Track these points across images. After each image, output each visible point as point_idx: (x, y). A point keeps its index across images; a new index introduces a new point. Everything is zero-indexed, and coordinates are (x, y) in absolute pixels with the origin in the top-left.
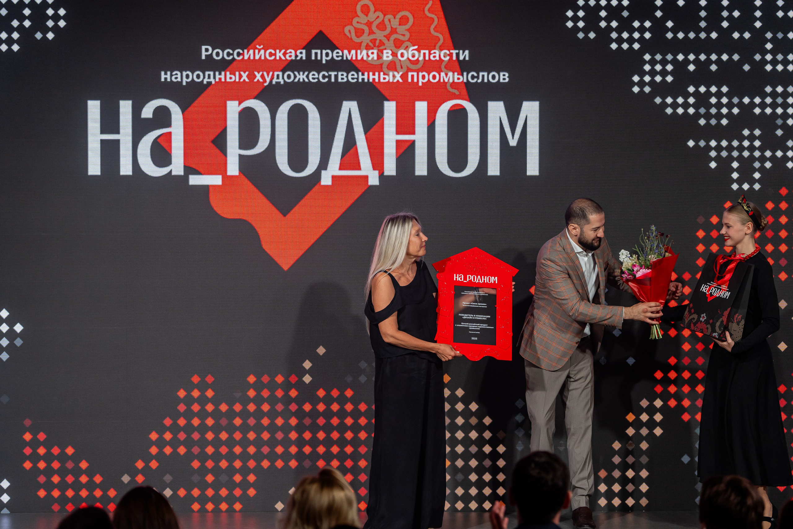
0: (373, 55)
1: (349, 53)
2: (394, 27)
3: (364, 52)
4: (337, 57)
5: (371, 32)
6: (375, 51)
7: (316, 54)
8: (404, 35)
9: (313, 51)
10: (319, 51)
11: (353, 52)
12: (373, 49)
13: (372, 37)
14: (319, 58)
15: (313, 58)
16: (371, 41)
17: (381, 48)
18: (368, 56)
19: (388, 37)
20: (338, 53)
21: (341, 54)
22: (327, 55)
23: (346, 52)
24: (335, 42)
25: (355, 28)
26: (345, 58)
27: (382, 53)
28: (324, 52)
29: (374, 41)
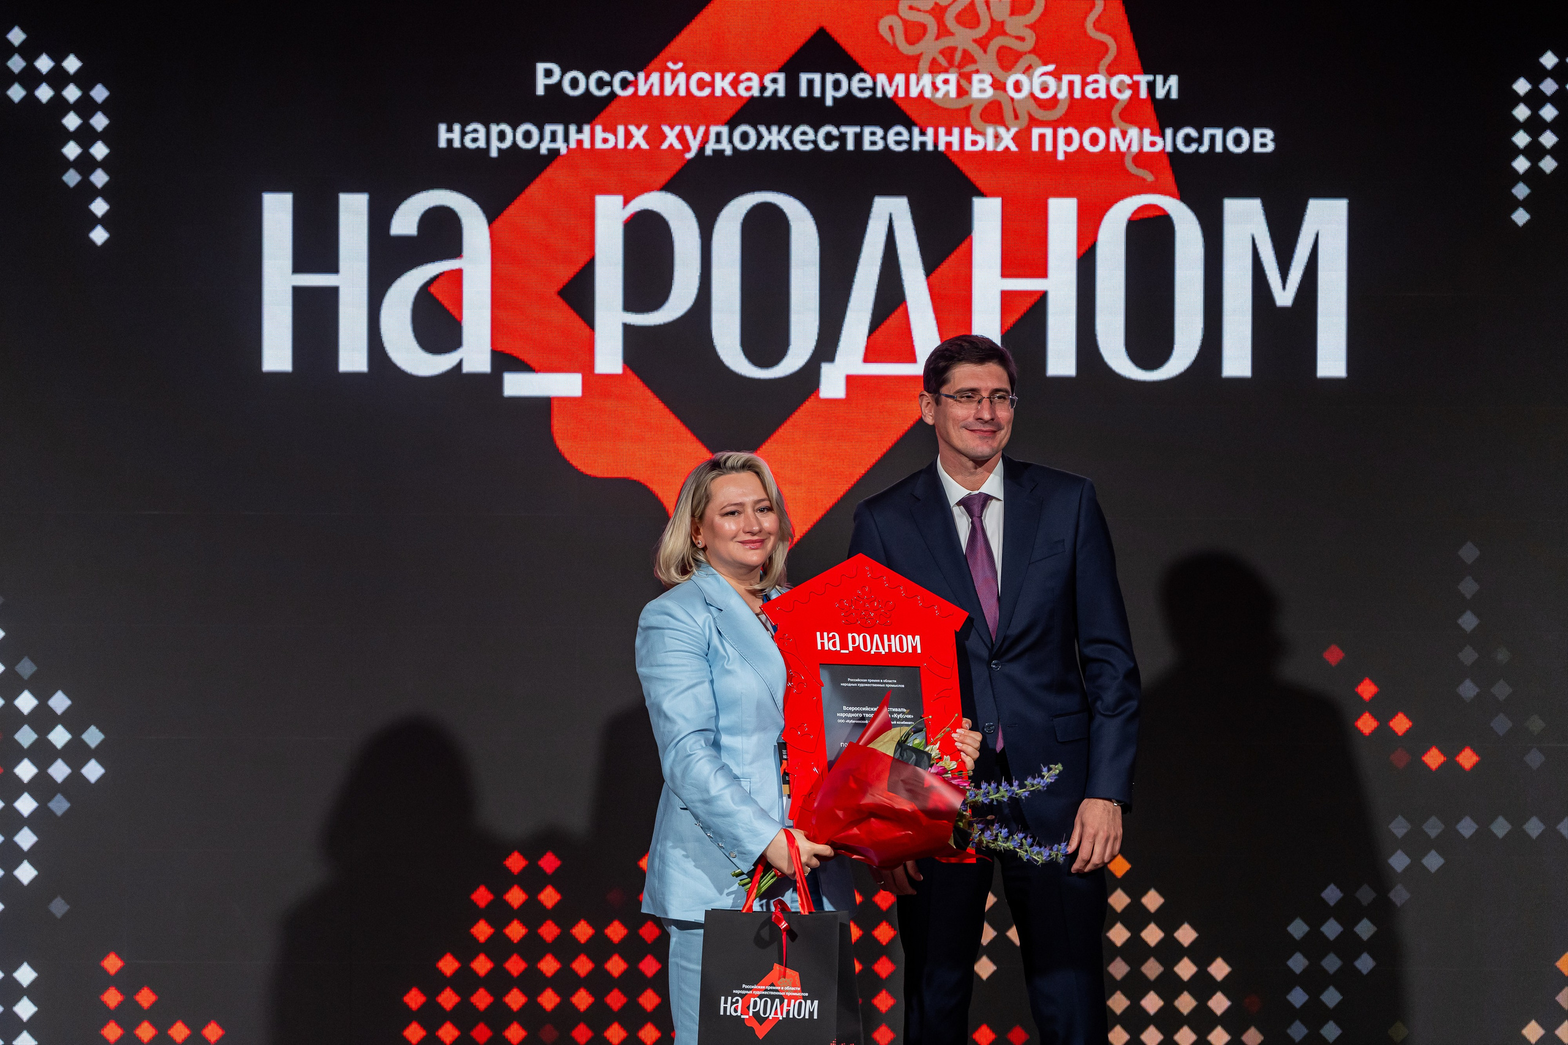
0: (946, 87)
1: (891, 80)
2: (998, 17)
3: (927, 79)
4: (862, 90)
5: (943, 31)
6: (953, 77)
7: (810, 83)
8: (1021, 39)
9: (804, 77)
10: (817, 77)
11: (900, 78)
12: (946, 71)
13: (946, 42)
14: (817, 93)
15: (803, 93)
16: (942, 52)
17: (968, 68)
18: (935, 88)
19: (983, 43)
20: (862, 80)
21: (869, 83)
22: (837, 85)
23: (882, 78)
24: (856, 53)
25: (905, 22)
26: (879, 94)
27: (970, 82)
28: (830, 78)
29: (949, 52)
